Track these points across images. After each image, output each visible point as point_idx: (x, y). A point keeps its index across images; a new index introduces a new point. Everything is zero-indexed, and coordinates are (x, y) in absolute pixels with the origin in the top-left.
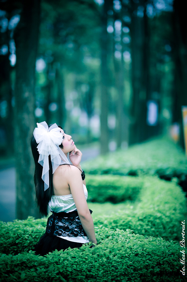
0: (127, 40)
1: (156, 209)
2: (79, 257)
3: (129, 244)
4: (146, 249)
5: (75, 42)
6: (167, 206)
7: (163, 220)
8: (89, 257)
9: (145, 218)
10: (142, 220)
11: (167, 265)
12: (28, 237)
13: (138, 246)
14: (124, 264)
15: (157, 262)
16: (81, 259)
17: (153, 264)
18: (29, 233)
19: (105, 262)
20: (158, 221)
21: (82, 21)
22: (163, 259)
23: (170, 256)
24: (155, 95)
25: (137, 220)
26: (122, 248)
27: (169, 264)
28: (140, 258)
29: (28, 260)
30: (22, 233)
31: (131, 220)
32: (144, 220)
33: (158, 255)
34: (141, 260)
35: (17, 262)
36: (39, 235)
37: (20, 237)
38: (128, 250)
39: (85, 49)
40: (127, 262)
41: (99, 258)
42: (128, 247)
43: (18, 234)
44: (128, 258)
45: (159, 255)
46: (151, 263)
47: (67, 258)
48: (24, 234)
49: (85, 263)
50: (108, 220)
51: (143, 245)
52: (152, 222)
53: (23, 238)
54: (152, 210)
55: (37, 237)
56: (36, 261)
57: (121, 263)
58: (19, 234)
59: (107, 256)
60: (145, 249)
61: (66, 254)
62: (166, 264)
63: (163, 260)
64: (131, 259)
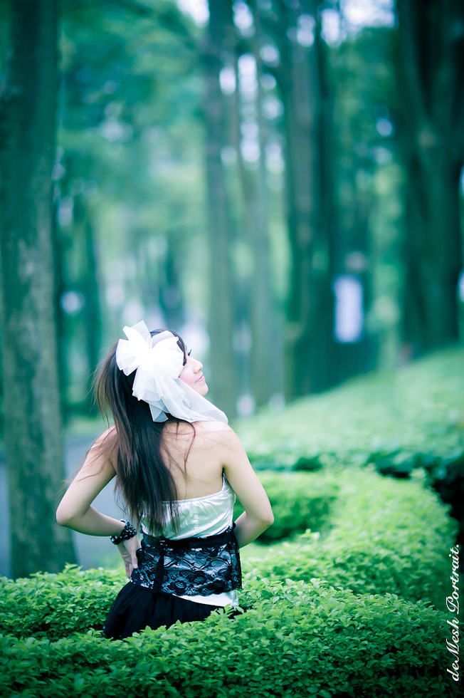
0: (273, 108)
1: (377, 538)
2: (206, 639)
3: (320, 607)
4: (360, 617)
5: (127, 118)
6: (403, 533)
7: (395, 565)
8: (229, 639)
9: (350, 560)
10: (342, 566)
11: (410, 650)
12: (74, 608)
13: (340, 611)
14: (309, 651)
15: (387, 646)
16: (210, 644)
17: (377, 648)
18: (74, 599)
19: (267, 647)
20: (382, 566)
21: (145, 63)
22: (399, 638)
23: (416, 631)
24: (355, 261)
25: (332, 565)
26: (304, 616)
27: (415, 649)
28: (348, 636)
29: (88, 648)
30: (58, 601)
31: (315, 566)
32: (349, 565)
33: (388, 630)
34: (351, 640)
35: (63, 653)
36: (101, 604)
37: (52, 610)
38: (319, 621)
39: (155, 138)
40: (317, 647)
41: (251, 640)
42: (317, 615)
43: (48, 603)
44: (319, 636)
45: (391, 629)
46: (374, 646)
47: (178, 643)
48: (63, 603)
49: (221, 651)
50: (262, 567)
51: (351, 609)
52: (367, 569)
53: (61, 612)
54: (367, 542)
55: (96, 607)
56: (107, 650)
57: (303, 649)
58: (51, 602)
59: (270, 635)
60: (357, 616)
61: (174, 635)
62: (409, 648)
63: (401, 641)
64: (326, 639)
